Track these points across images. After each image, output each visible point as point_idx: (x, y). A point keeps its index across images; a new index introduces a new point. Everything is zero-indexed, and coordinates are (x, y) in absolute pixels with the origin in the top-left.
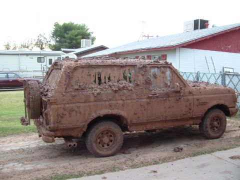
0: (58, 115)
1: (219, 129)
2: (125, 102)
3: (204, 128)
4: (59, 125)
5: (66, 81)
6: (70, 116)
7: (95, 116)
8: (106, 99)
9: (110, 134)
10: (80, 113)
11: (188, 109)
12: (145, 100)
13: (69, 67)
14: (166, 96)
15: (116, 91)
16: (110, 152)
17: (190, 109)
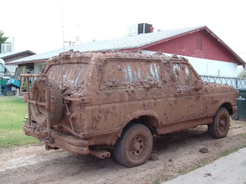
0: (94, 119)
1: (224, 128)
2: (156, 101)
3: (215, 127)
4: (95, 132)
5: (98, 76)
6: (106, 120)
7: (131, 118)
8: (139, 98)
9: (140, 139)
10: (116, 115)
11: (205, 108)
12: (172, 99)
13: (99, 60)
14: (189, 94)
15: (148, 89)
16: (141, 160)
17: (206, 108)
